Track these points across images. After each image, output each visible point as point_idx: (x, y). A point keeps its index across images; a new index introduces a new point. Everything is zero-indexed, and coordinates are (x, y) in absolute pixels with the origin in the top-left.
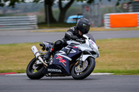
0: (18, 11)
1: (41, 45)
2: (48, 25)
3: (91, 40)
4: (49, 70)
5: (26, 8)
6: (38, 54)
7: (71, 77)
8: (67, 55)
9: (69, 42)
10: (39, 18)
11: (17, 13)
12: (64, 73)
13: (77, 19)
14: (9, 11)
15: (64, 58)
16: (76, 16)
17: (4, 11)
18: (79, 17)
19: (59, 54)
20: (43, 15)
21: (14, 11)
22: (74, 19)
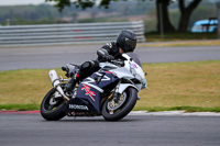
0: (114, 14)
1: (64, 69)
2: (162, 35)
3: (133, 62)
4: (71, 106)
5: (127, 9)
6: (57, 82)
7: (102, 117)
8: (97, 83)
9: (102, 65)
10: (147, 25)
11: (112, 17)
12: (92, 112)
13: (208, 25)
14: (101, 14)
15: (92, 89)
16: (206, 22)
17: (94, 14)
18: (212, 22)
19: (86, 83)
20: (153, 19)
21: (109, 14)
22: (203, 25)
